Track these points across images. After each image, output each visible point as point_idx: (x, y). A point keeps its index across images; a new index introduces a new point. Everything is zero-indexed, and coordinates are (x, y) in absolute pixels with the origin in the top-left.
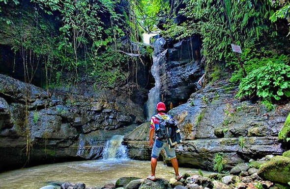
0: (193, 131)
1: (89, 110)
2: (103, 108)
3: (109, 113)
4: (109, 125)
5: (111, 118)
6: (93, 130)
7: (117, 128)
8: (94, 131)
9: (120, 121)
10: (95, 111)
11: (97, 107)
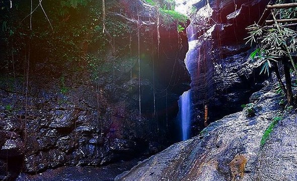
0: (248, 172)
1: (44, 127)
2: (75, 124)
3: (89, 134)
4: (86, 157)
5: (93, 144)
6: (51, 167)
7: (104, 164)
8: (54, 168)
9: (111, 150)
10: (57, 128)
11: (62, 120)
